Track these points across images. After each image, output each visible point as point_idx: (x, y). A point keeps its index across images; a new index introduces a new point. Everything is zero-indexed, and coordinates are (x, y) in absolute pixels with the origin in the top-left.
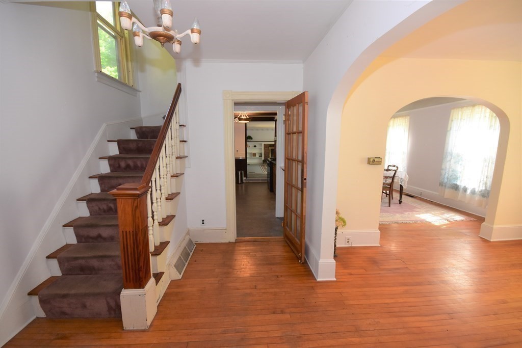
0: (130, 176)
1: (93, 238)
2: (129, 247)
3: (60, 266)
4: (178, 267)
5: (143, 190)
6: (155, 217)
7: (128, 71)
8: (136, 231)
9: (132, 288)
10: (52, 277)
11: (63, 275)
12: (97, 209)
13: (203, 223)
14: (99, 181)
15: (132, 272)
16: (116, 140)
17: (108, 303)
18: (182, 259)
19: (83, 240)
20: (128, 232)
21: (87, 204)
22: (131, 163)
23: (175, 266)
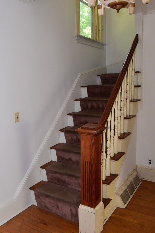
0: (94, 115)
1: (66, 160)
2: (86, 174)
3: (47, 175)
4: (124, 197)
5: (99, 130)
6: (108, 153)
7: (99, 30)
8: (92, 163)
9: (87, 206)
10: (42, 181)
11: (48, 181)
12: (71, 139)
13: (150, 163)
14: (73, 118)
15: (88, 193)
16: (86, 86)
17: (71, 210)
18: (128, 191)
19: (61, 160)
20: (86, 162)
21: (65, 134)
22: (95, 104)
23: (121, 196)
